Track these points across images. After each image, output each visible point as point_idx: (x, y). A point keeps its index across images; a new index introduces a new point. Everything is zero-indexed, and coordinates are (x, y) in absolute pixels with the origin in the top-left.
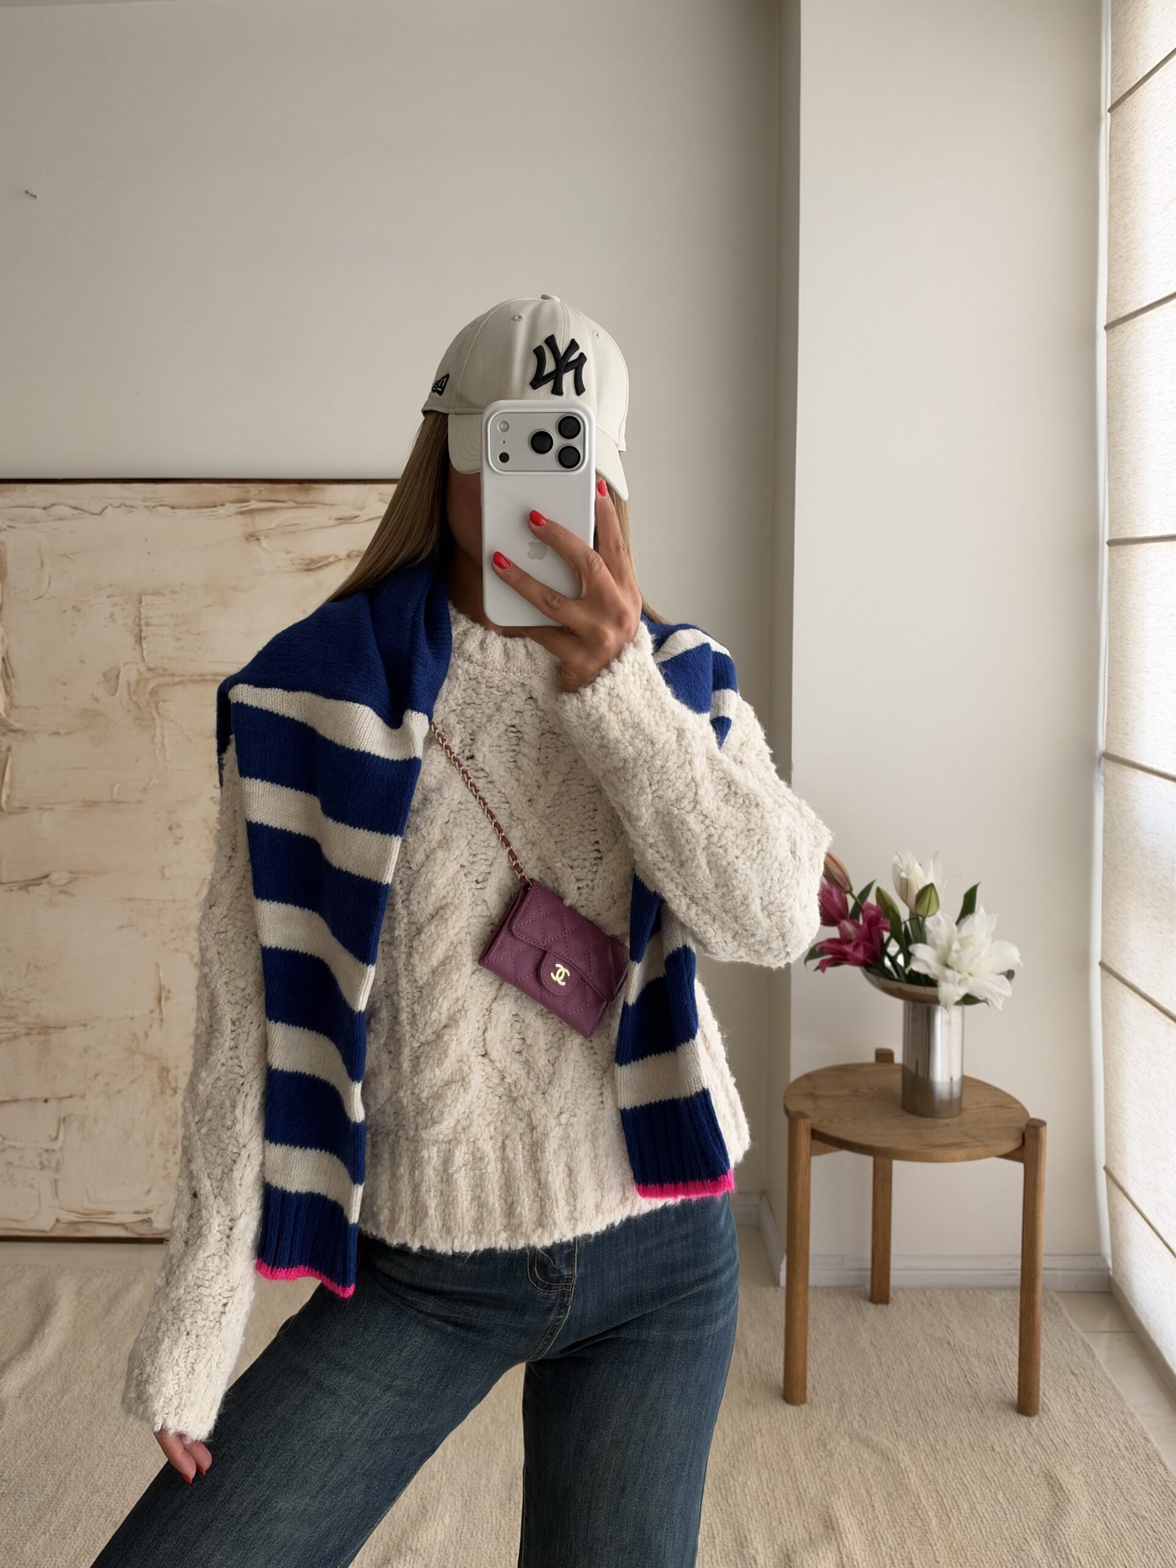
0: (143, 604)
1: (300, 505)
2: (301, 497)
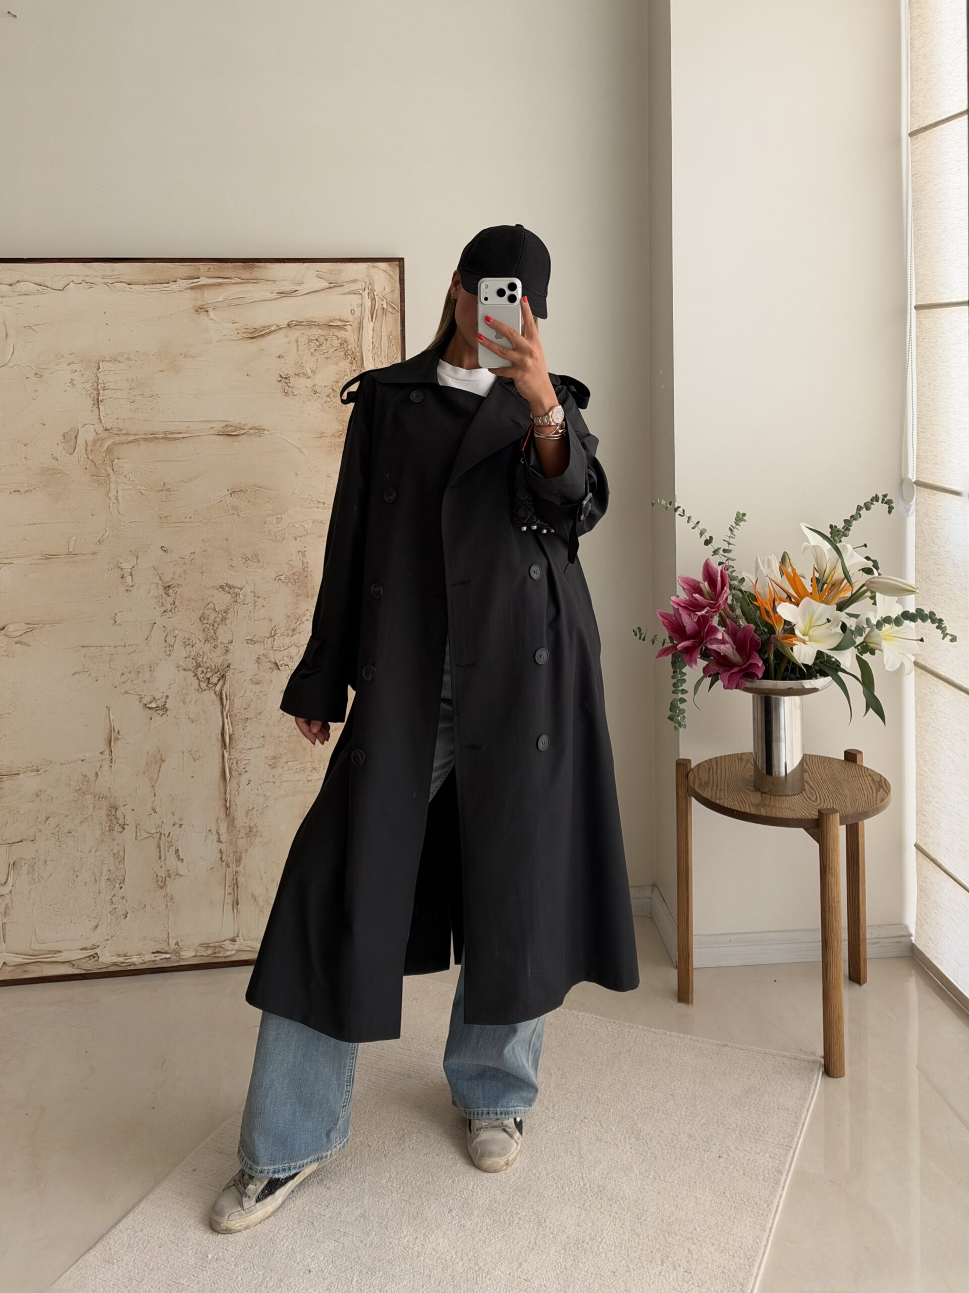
0: (100, 370)
1: (245, 281)
2: (246, 274)
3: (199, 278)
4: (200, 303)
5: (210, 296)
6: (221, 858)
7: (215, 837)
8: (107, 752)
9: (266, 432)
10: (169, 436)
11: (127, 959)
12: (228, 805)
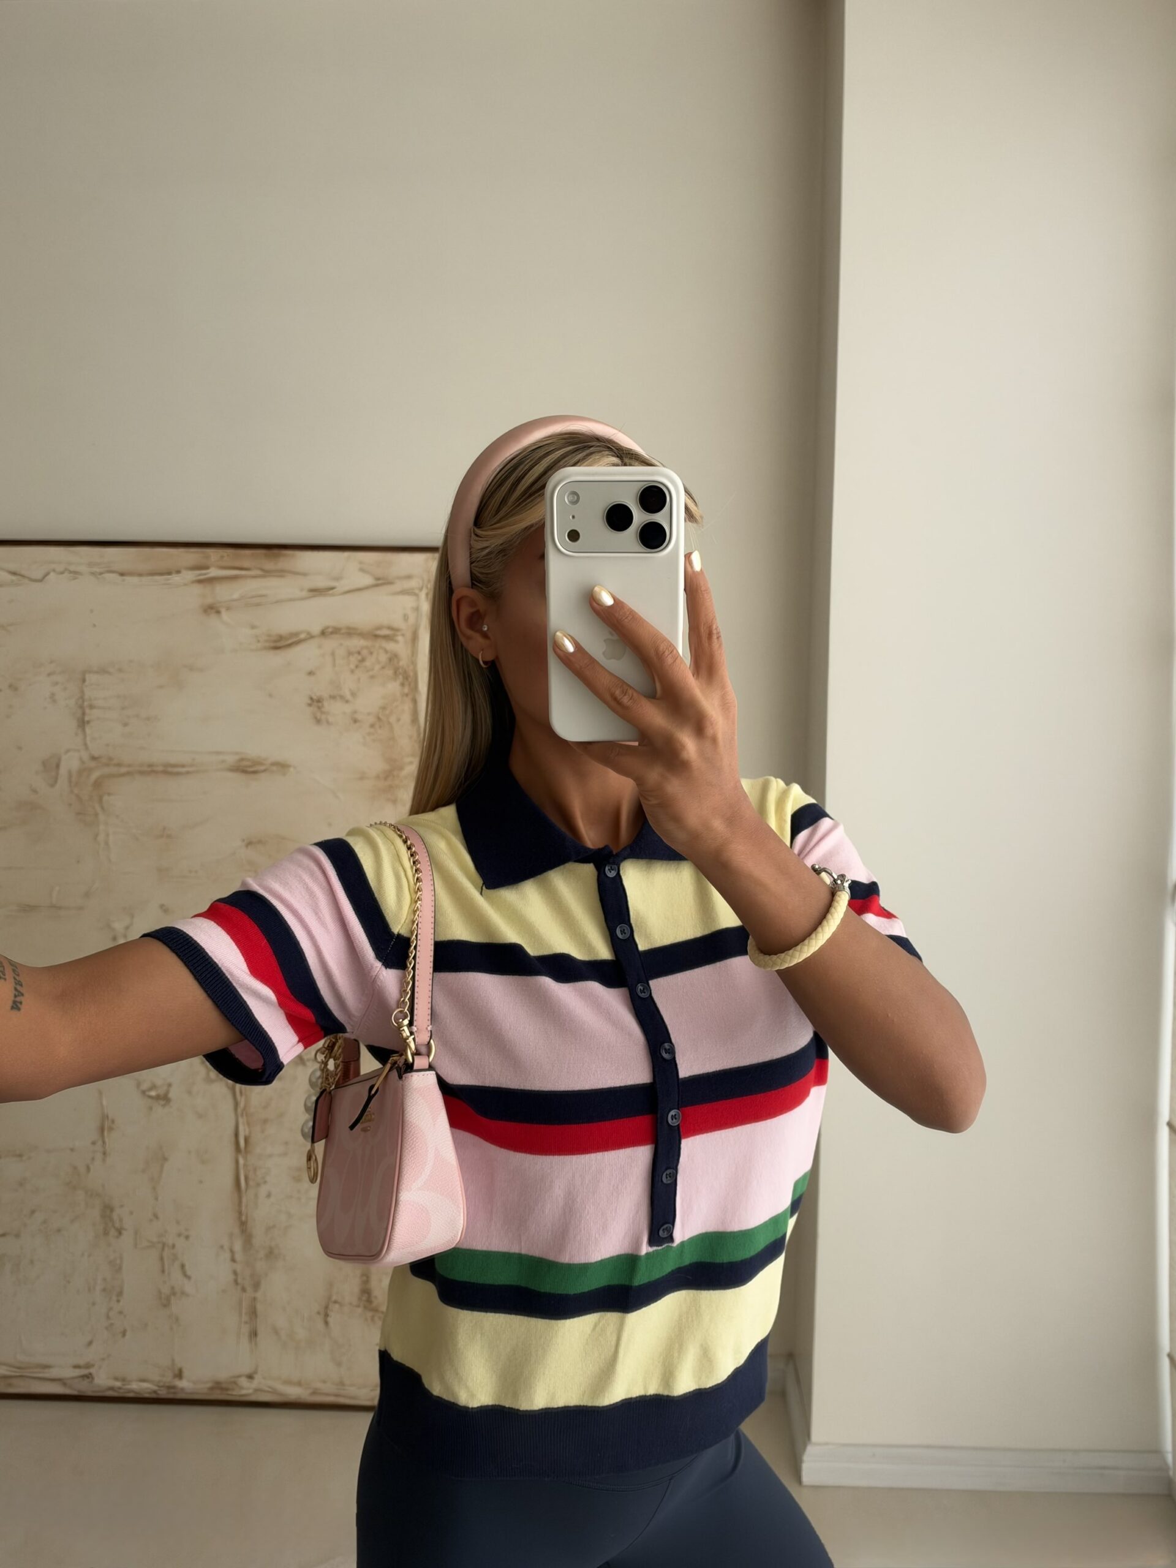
0: (87, 683)
1: (267, 573)
2: (269, 565)
3: (207, 568)
4: (209, 600)
5: (224, 593)
6: (236, 1282)
7: (228, 1255)
8: (100, 1143)
9: (292, 769)
10: (170, 769)
11: (123, 1385)
12: (244, 1218)
